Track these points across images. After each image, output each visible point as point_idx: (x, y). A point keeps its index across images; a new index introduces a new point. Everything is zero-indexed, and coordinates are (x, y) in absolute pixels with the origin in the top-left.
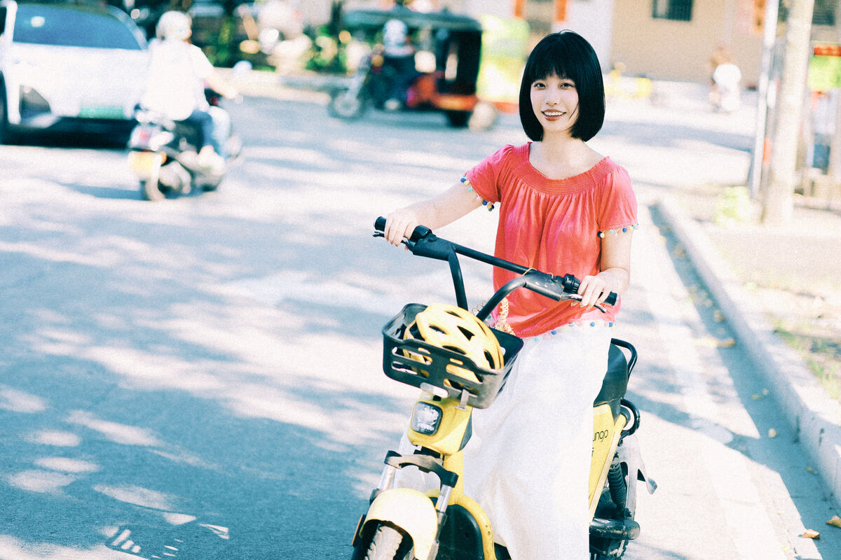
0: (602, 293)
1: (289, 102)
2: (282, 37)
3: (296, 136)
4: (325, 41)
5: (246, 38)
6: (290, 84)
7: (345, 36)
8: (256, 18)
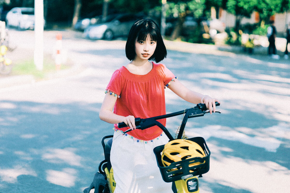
0: (213, 107)
1: (219, 56)
2: (218, 32)
3: (221, 69)
4: (234, 34)
5: (205, 33)
6: (220, 49)
7: (240, 32)
8: (209, 26)
